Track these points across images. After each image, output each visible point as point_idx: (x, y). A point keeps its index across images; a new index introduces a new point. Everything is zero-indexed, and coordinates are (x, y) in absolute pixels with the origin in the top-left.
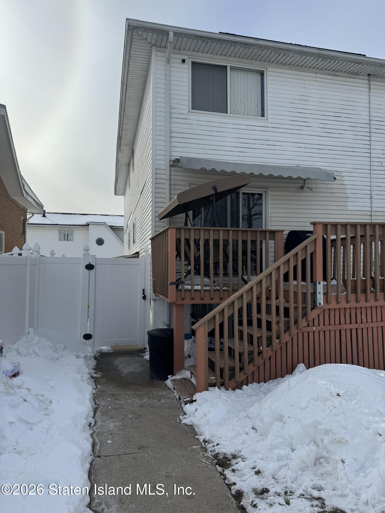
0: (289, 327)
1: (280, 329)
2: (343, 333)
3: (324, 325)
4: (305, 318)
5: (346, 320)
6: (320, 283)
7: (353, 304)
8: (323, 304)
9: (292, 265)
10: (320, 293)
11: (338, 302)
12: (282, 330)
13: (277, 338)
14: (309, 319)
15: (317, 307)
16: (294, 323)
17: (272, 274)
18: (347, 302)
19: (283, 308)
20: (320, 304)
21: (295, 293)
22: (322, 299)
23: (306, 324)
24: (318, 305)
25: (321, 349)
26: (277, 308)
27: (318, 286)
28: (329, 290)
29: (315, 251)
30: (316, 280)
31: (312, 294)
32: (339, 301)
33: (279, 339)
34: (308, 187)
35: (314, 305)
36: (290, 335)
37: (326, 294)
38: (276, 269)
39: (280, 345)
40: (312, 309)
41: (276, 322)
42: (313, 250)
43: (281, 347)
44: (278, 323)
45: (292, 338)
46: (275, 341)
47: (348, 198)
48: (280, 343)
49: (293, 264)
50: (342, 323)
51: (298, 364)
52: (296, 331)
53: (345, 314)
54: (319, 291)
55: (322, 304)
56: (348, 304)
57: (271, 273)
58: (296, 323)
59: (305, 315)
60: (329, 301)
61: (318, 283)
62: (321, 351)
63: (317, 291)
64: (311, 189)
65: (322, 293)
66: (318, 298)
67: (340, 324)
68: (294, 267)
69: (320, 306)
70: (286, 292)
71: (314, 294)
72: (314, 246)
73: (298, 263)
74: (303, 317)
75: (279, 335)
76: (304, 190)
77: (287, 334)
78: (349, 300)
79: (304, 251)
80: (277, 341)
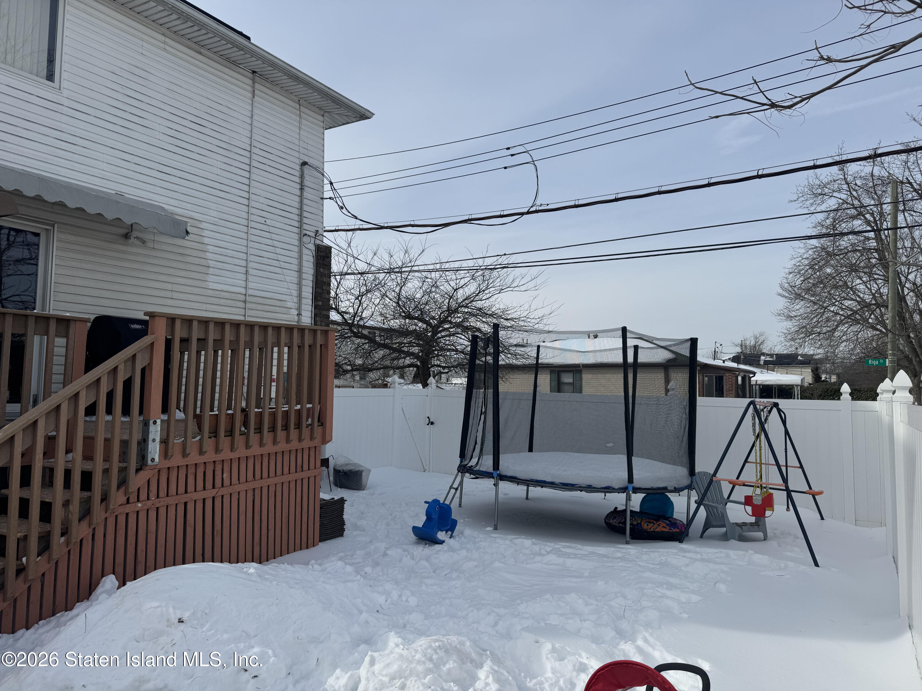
0: (90, 508)
1: (70, 515)
2: (190, 507)
3: (158, 497)
4: (122, 489)
5: (197, 484)
6: (155, 422)
7: (210, 456)
8: (158, 461)
9: (105, 389)
10: (154, 440)
11: (185, 454)
12: (75, 517)
13: (62, 535)
14: (130, 488)
15: (147, 466)
16: (99, 501)
17: (62, 409)
18: (201, 452)
19: (80, 473)
20: (153, 460)
21: (108, 441)
22: (158, 451)
23: (124, 499)
24: (149, 462)
25: (148, 541)
26: (68, 473)
27: (152, 428)
28: (172, 435)
29: (150, 364)
30: (150, 417)
31: (139, 443)
32: (188, 452)
33: (67, 536)
34: (137, 238)
35: (141, 463)
36: (90, 525)
37: (165, 442)
38: (70, 399)
39: (67, 547)
40: (137, 471)
41: (62, 503)
42: (147, 363)
43: (69, 551)
44: (66, 504)
45: (94, 529)
46: (58, 541)
47: (209, 267)
48: (68, 543)
49: (107, 387)
50: (189, 490)
51: (103, 576)
52: (103, 516)
53: (196, 473)
54: (153, 438)
55: (157, 459)
56: (202, 457)
57: (58, 407)
58: (104, 498)
59: (123, 483)
60: (170, 454)
61: (151, 422)
62: (148, 546)
63: (150, 437)
64: (144, 242)
65: (158, 440)
66: (150, 450)
67: (186, 492)
68: (108, 394)
69: (154, 464)
70: (89, 441)
71: (144, 442)
72: (149, 355)
73: (116, 386)
74: (119, 487)
75: (67, 528)
76: (130, 242)
77: (85, 523)
78: (204, 450)
79: (129, 363)
80: (62, 539)
